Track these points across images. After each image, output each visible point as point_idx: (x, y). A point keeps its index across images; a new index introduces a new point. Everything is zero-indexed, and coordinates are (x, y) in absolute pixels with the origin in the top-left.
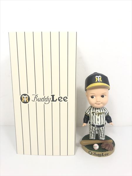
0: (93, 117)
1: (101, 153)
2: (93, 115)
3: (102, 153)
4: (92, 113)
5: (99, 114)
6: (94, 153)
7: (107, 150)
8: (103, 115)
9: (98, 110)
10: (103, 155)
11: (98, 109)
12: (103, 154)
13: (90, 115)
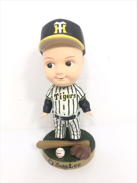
0: (56, 102)
1: (67, 164)
2: (57, 99)
3: (70, 163)
4: (55, 95)
5: (65, 97)
6: (56, 164)
7: (79, 159)
8: (73, 100)
9: (64, 91)
10: (70, 167)
11: (64, 88)
12: (70, 165)
13: (52, 99)
